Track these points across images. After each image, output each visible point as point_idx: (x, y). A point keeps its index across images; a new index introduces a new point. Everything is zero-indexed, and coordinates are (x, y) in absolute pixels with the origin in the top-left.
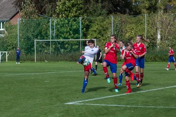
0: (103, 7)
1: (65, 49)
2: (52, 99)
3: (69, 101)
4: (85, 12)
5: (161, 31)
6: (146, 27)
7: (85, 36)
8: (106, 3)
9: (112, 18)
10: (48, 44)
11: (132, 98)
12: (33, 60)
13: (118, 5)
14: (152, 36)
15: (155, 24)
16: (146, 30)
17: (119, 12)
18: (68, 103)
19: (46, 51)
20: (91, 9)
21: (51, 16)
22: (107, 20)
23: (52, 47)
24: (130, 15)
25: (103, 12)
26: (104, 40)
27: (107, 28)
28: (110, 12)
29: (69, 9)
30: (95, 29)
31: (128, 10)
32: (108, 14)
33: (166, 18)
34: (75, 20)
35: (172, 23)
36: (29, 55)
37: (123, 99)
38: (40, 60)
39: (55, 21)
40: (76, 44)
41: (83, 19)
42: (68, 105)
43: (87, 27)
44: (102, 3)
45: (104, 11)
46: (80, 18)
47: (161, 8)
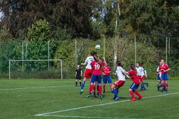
0: (68, 32)
1: (35, 68)
2: (23, 112)
3: (38, 113)
4: (53, 36)
5: (118, 53)
6: (104, 49)
7: (52, 57)
8: (70, 29)
9: (76, 41)
10: (20, 63)
11: (92, 111)
12: (8, 77)
13: (81, 31)
14: (109, 57)
15: (112, 47)
16: (104, 52)
17: (82, 36)
18: (37, 115)
19: (18, 70)
20: (57, 34)
21: (24, 39)
22: (71, 44)
23: (24, 66)
24: (91, 39)
25: (67, 37)
26: (69, 60)
27: (71, 51)
28: (74, 37)
29: (38, 34)
30: (61, 51)
31: (89, 35)
32: (72, 38)
33: (121, 42)
34: (44, 44)
35: (126, 46)
36: (4, 73)
37: (84, 111)
38: (14, 77)
39: (27, 44)
40: (45, 64)
41: (51, 42)
42: (37, 116)
43: (54, 49)
44: (67, 29)
45: (69, 36)
46: (49, 42)
47: (117, 34)
